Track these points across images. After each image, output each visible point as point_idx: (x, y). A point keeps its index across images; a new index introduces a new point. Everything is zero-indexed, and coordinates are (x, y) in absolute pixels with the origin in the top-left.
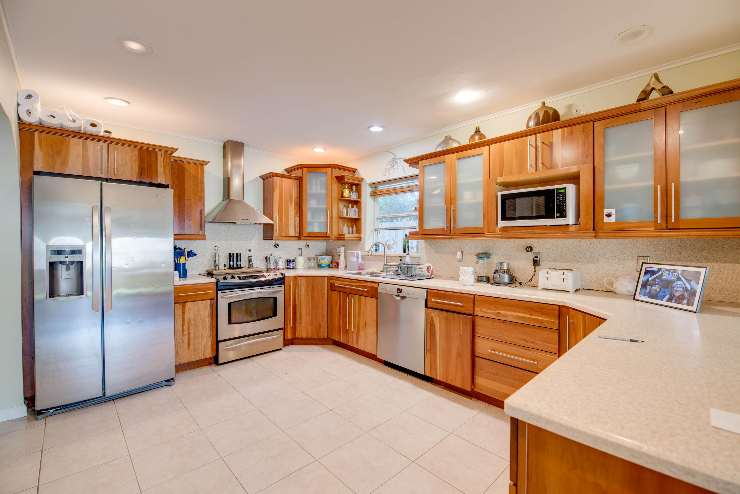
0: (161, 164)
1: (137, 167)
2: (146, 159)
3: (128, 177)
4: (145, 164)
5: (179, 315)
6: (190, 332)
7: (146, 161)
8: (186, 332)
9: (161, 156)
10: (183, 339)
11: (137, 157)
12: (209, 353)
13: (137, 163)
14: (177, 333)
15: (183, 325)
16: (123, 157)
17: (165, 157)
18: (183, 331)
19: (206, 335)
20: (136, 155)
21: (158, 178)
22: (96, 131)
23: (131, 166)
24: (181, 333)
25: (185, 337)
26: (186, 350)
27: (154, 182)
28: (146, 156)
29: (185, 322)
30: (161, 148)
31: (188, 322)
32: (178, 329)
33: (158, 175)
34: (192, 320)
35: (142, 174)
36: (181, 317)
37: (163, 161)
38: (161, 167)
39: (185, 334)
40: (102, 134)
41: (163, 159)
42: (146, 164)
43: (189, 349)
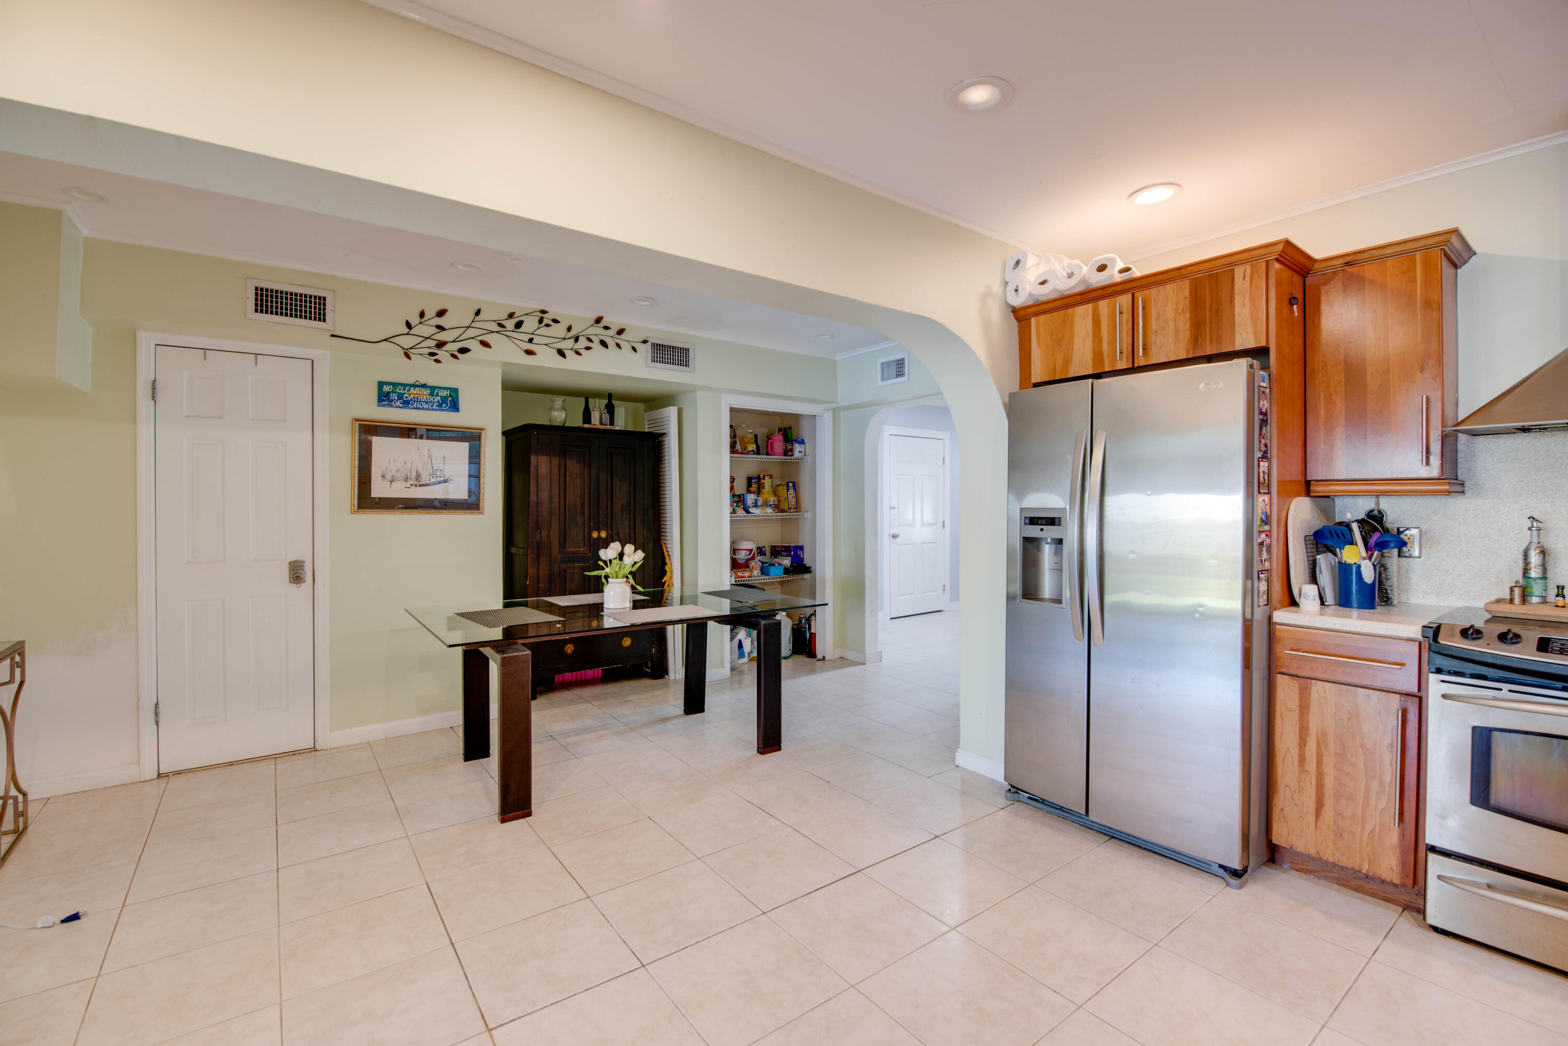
0: (1245, 299)
1: (1188, 326)
2: (1208, 297)
3: (1169, 354)
4: (1205, 314)
5: (1290, 710)
6: (1325, 771)
7: (1208, 303)
8: (1311, 766)
9: (1244, 278)
10: (1302, 784)
11: (1188, 302)
12: (1392, 869)
13: (1188, 315)
14: (1284, 758)
15: (1303, 743)
16: (1159, 312)
17: (1255, 276)
18: (1302, 759)
19: (1382, 805)
20: (1185, 298)
21: (1237, 336)
22: (1104, 278)
23: (1176, 327)
24: (1296, 763)
25: (1308, 779)
26: (1311, 818)
27: (1227, 348)
28: (1207, 292)
29: (1307, 734)
30: (1245, 256)
31: (1318, 740)
32: (1288, 748)
33: (1237, 328)
34: (1331, 737)
35: (1199, 337)
36: (1296, 715)
37: (1249, 289)
38: (1244, 305)
39: (1307, 769)
40: (1118, 278)
41: (1248, 285)
42: (1207, 311)
43: (1321, 819)
